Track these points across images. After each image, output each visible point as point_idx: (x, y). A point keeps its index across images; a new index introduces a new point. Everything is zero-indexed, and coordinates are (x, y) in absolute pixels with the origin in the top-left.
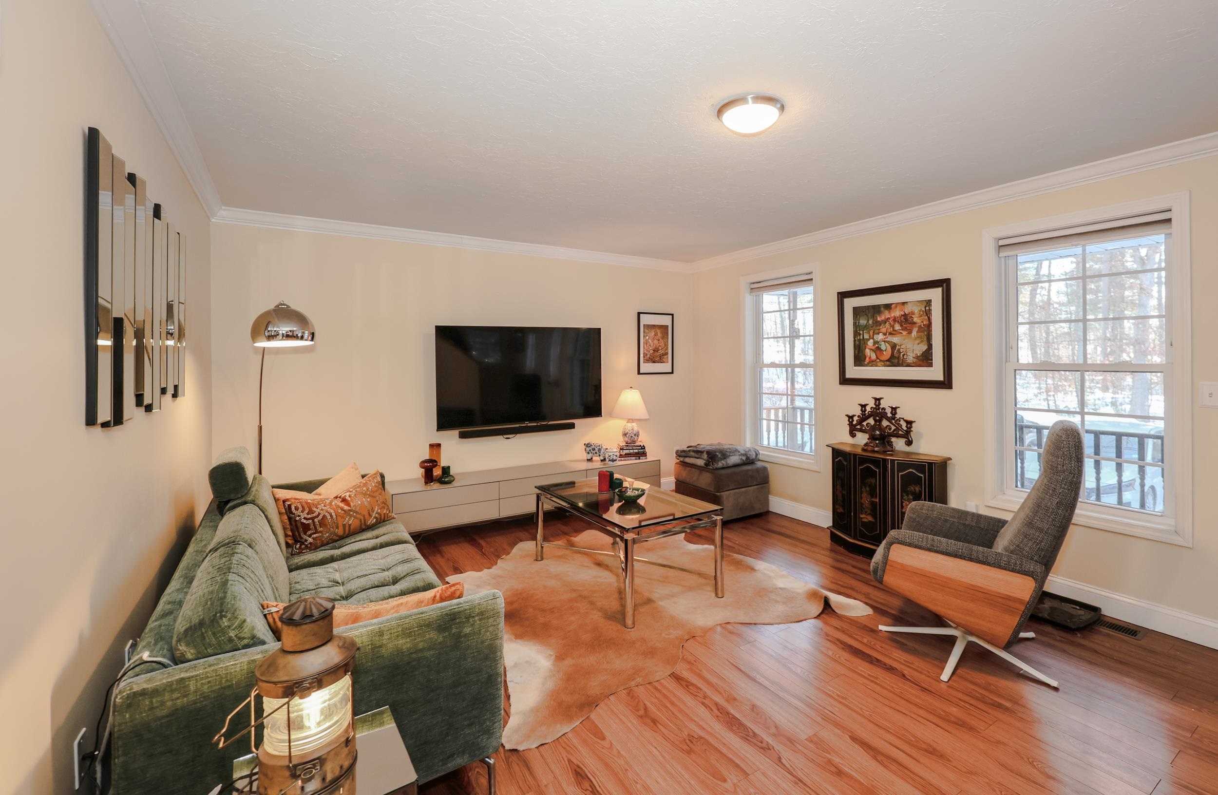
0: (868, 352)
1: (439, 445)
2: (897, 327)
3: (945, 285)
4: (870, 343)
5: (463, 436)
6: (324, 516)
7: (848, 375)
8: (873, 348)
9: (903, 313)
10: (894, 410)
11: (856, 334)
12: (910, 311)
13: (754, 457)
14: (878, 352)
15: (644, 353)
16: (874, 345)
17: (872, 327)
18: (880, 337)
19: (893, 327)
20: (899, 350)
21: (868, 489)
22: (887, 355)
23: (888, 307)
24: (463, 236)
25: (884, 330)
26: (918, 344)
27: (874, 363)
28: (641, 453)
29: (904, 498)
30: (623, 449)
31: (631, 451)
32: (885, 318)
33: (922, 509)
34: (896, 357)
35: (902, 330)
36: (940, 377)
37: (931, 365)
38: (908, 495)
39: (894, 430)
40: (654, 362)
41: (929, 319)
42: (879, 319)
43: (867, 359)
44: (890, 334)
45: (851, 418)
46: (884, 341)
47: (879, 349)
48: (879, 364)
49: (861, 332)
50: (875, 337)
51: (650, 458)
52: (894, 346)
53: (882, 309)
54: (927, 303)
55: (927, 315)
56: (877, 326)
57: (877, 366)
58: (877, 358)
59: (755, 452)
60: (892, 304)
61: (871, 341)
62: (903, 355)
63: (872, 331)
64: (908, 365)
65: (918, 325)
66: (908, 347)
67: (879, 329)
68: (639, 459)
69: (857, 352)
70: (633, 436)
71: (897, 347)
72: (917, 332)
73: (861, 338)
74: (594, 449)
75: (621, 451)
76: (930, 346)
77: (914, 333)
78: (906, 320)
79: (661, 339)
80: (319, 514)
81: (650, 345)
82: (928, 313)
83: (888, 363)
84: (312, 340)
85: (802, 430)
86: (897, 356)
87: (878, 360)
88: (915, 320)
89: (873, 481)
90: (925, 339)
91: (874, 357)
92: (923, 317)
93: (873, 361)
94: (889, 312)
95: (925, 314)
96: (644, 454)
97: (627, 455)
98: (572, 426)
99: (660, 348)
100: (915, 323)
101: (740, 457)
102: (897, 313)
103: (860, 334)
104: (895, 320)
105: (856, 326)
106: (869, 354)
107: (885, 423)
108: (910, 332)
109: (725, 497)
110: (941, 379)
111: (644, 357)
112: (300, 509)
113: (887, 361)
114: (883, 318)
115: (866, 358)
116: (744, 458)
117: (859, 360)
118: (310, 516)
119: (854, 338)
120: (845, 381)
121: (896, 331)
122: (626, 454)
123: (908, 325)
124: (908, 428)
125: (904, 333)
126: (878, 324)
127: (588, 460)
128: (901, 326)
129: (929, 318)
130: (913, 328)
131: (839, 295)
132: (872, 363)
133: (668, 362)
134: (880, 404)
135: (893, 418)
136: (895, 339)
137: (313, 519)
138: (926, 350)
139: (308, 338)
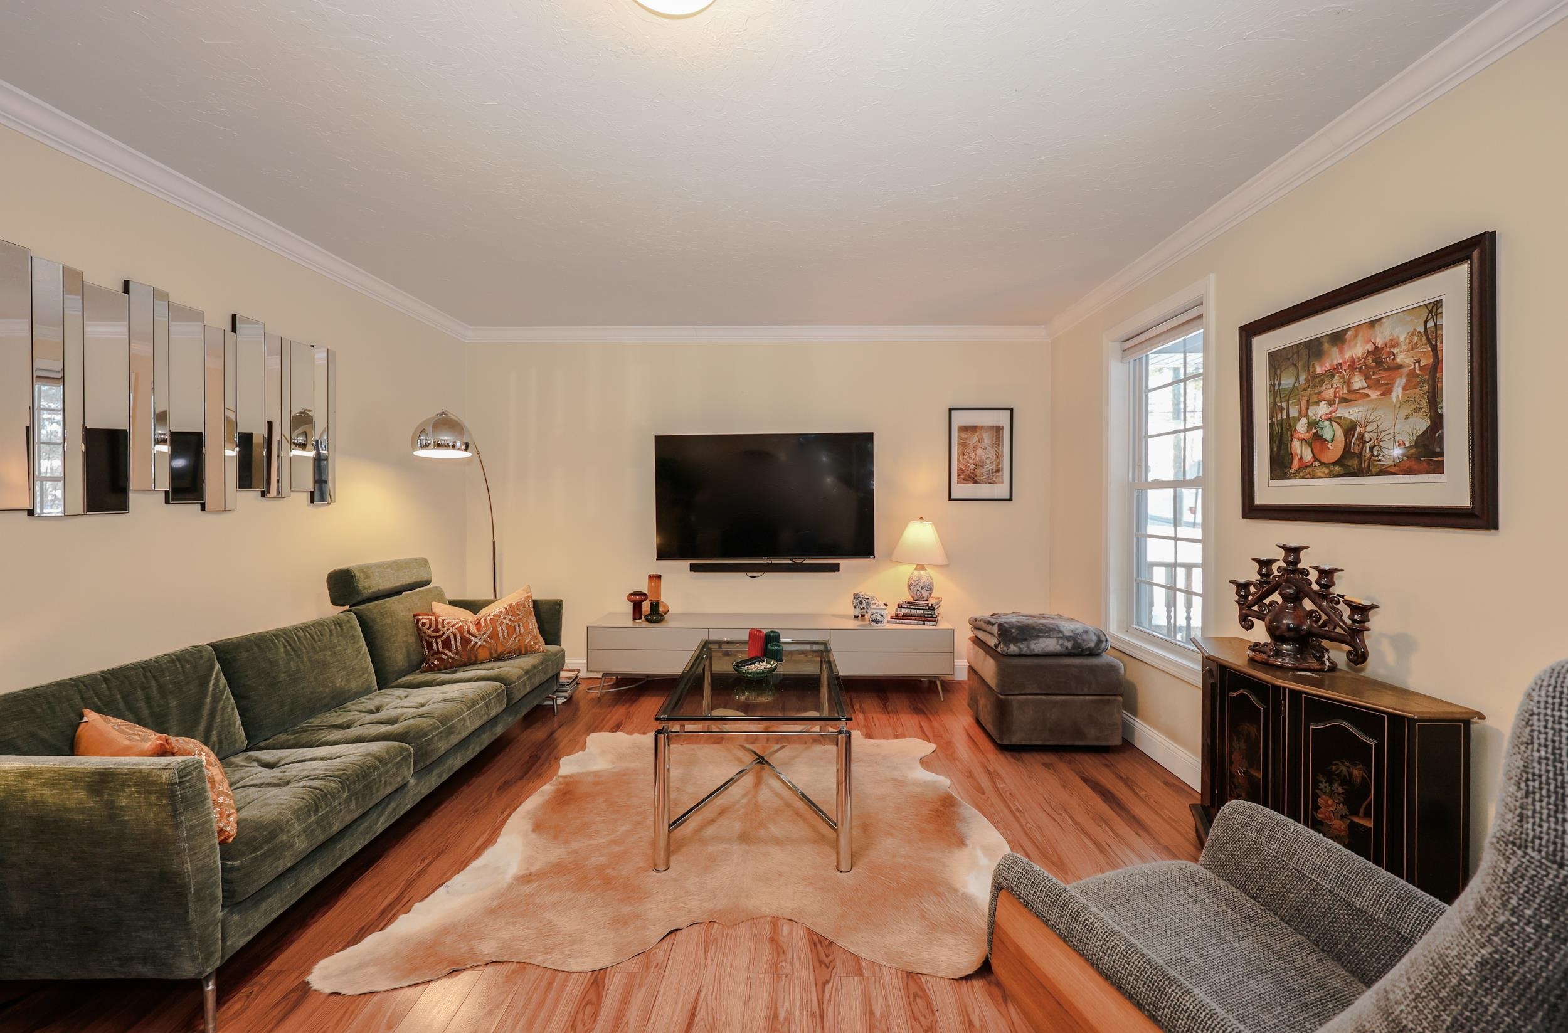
0: (1296, 445)
1: (659, 577)
2: (1358, 382)
3: (1475, 254)
4: (1301, 426)
5: (694, 568)
6: (448, 637)
7: (1260, 499)
8: (1307, 436)
9: (1370, 347)
10: (1327, 576)
11: (1274, 409)
12: (1388, 338)
13: (1092, 645)
14: (1318, 445)
15: (959, 469)
16: (1308, 431)
17: (1304, 390)
18: (1322, 410)
19: (1348, 383)
20: (1361, 437)
21: (1243, 746)
22: (1335, 450)
23: (1338, 338)
24: (696, 327)
25: (1329, 394)
26: (1407, 417)
27: (1309, 469)
28: (929, 615)
29: (1322, 786)
30: (902, 607)
31: (914, 611)
32: (1331, 365)
33: (1245, 824)
34: (1354, 453)
35: (1369, 387)
36: (1463, 499)
37: (1438, 468)
38: (1330, 782)
39: (1324, 624)
40: (975, 482)
41: (1435, 351)
42: (1319, 370)
43: (1296, 463)
44: (1344, 400)
45: (1242, 587)
46: (1330, 420)
47: (1318, 437)
48: (1319, 472)
49: (1284, 405)
50: (1310, 414)
51: (943, 625)
52: (1350, 429)
53: (1326, 346)
54: (1430, 312)
55: (1429, 341)
56: (1314, 386)
57: (1314, 477)
58: (1315, 459)
59: (1099, 637)
60: (1346, 330)
61: (1304, 421)
62: (1371, 448)
63: (1305, 399)
64: (1383, 472)
65: (1405, 371)
66: (1381, 428)
67: (1319, 393)
68: (924, 624)
69: (1275, 449)
70: (920, 589)
71: (1358, 431)
72: (1404, 389)
73: (1284, 417)
74: (861, 603)
75: (899, 610)
76: (1437, 422)
77: (1397, 392)
78: (1379, 362)
79: (989, 448)
80: (444, 633)
81: (970, 457)
82: (1432, 337)
83: (1337, 468)
84: (466, 449)
85: (1189, 605)
86: (1357, 450)
87: (1317, 464)
88: (1400, 359)
89: (1252, 729)
90: (1425, 403)
91: (1308, 456)
92: (1421, 349)
93: (1306, 467)
94: (1341, 352)
95: (1424, 339)
96: (933, 618)
97: (906, 617)
98: (835, 568)
99: (988, 461)
100: (1400, 367)
101: (1061, 642)
102: (1357, 349)
103: (1282, 409)
104: (1353, 366)
105: (1275, 392)
106: (1299, 452)
107: (1308, 604)
108: (1387, 392)
109: (1015, 705)
110: (1465, 501)
111: (959, 475)
112: (427, 626)
113: (1335, 463)
114: (1327, 366)
115: (1292, 459)
116: (1069, 645)
117: (1281, 466)
118: (432, 634)
119: (1271, 419)
120: (1252, 510)
121: (1354, 392)
122: (903, 615)
123: (1383, 374)
124: (1354, 621)
125: (1374, 394)
126: (1316, 380)
127: (855, 617)
128: (1367, 378)
129: (1434, 349)
130: (1394, 380)
131: (1244, 334)
132: (1306, 471)
133: (1002, 483)
134: (1297, 561)
135: (1324, 594)
136: (1353, 413)
137: (436, 638)
138: (1426, 431)
139: (461, 446)
